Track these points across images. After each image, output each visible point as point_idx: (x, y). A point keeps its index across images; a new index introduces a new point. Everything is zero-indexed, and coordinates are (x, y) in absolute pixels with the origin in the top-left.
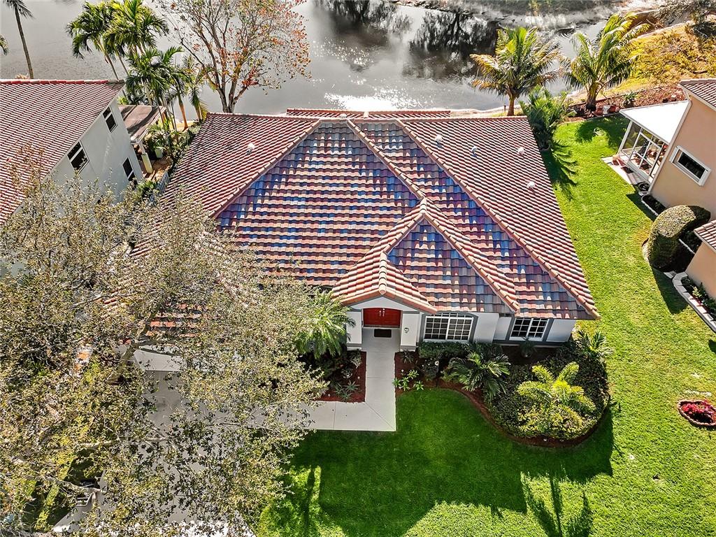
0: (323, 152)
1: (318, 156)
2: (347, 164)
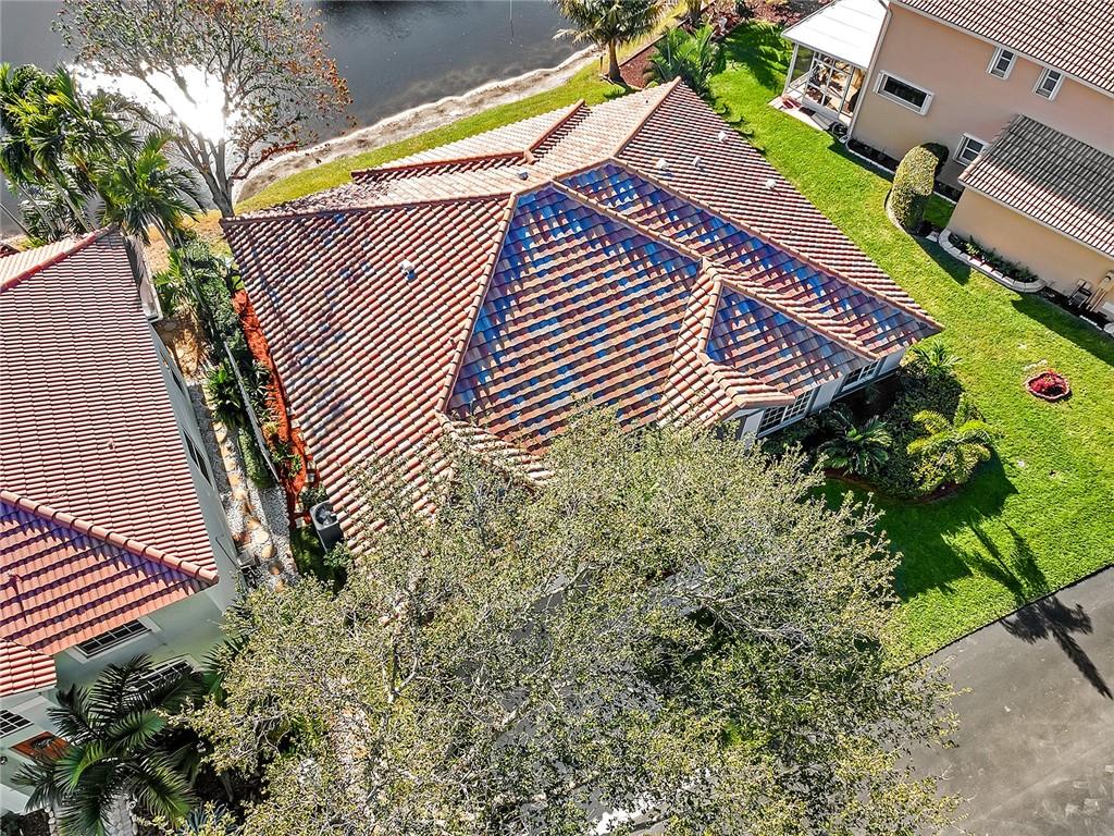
0: (542, 242)
1: (540, 249)
2: (583, 246)
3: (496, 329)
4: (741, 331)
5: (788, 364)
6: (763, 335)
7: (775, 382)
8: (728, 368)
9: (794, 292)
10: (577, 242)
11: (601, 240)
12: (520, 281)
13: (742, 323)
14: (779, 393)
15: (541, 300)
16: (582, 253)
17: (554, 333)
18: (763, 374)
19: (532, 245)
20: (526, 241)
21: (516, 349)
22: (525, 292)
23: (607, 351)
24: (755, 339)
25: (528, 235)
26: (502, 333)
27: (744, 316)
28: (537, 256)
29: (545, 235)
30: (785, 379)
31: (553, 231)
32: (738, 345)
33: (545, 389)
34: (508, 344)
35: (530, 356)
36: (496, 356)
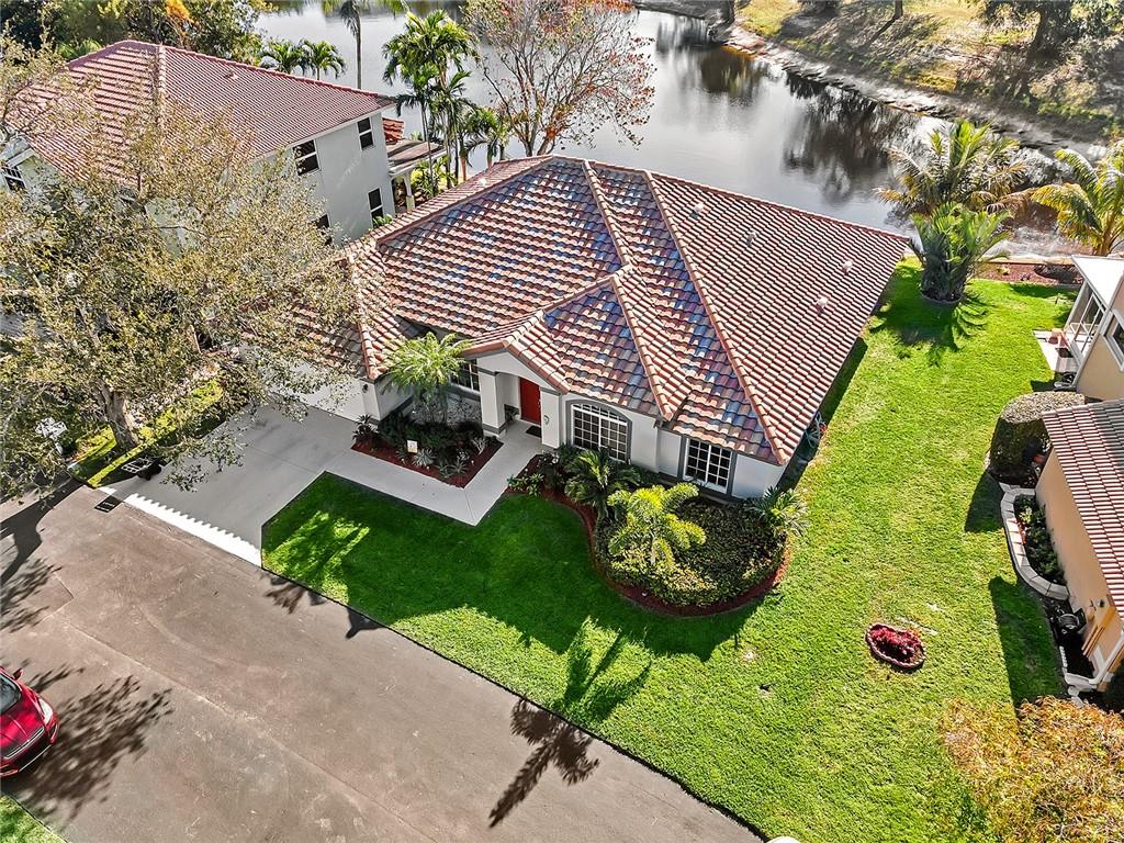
0: (540, 191)
1: (532, 195)
2: (560, 209)
3: (456, 220)
4: (586, 319)
5: (593, 365)
6: (599, 334)
7: (570, 369)
8: (548, 333)
9: (677, 337)
10: (558, 203)
11: (576, 212)
12: (501, 204)
13: (595, 315)
14: (563, 378)
15: (498, 222)
16: (554, 211)
17: (483, 245)
18: (566, 356)
19: (531, 189)
20: (529, 185)
21: (452, 238)
22: (494, 212)
23: (499, 277)
24: (591, 331)
25: (536, 182)
26: (457, 224)
27: (601, 312)
28: (527, 197)
29: (545, 188)
30: (579, 373)
31: (552, 190)
32: (572, 326)
33: (439, 271)
34: (452, 232)
35: (455, 248)
36: (438, 234)
